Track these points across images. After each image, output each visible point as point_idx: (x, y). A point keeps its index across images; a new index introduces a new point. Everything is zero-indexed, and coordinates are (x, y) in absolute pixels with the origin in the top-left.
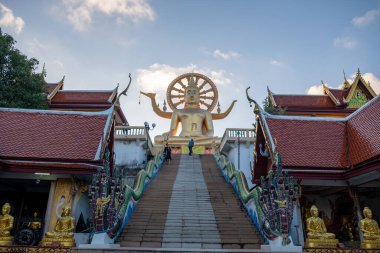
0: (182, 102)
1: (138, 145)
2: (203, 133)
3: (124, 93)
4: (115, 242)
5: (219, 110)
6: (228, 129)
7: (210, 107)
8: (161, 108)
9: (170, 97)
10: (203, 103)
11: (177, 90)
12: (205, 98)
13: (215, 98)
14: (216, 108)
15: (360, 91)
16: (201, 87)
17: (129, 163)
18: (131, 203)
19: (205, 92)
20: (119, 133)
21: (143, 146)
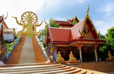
0: (26, 20)
1: (11, 34)
2: (33, 31)
3: (6, 18)
4: (5, 64)
5: (38, 24)
6: (40, 30)
7: (35, 23)
8: (19, 22)
9: (22, 19)
10: (33, 21)
11: (24, 17)
12: (34, 20)
13: (37, 20)
14: (37, 23)
15: (76, 21)
16: (32, 16)
17: (9, 40)
18: (10, 52)
19: (34, 18)
20: (4, 30)
21: (13, 35)
